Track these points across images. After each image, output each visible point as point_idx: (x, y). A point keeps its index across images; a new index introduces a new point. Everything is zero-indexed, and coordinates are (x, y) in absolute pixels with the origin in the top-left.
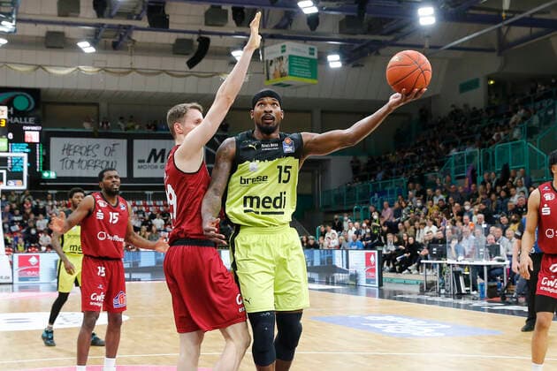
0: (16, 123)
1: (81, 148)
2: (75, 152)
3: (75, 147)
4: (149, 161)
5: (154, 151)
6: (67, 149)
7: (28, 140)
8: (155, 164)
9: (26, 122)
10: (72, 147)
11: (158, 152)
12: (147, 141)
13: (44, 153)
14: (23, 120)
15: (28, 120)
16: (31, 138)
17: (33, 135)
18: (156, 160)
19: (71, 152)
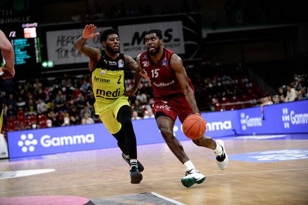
0: (16, 22)
1: (73, 38)
2: (68, 42)
3: (68, 38)
4: (133, 44)
5: (136, 35)
6: (61, 40)
7: (27, 36)
8: (139, 46)
9: (23, 21)
10: (65, 38)
11: (140, 35)
12: (129, 27)
13: (42, 46)
14: (21, 19)
15: (25, 19)
16: (29, 33)
17: (31, 32)
18: (139, 43)
19: (65, 43)
